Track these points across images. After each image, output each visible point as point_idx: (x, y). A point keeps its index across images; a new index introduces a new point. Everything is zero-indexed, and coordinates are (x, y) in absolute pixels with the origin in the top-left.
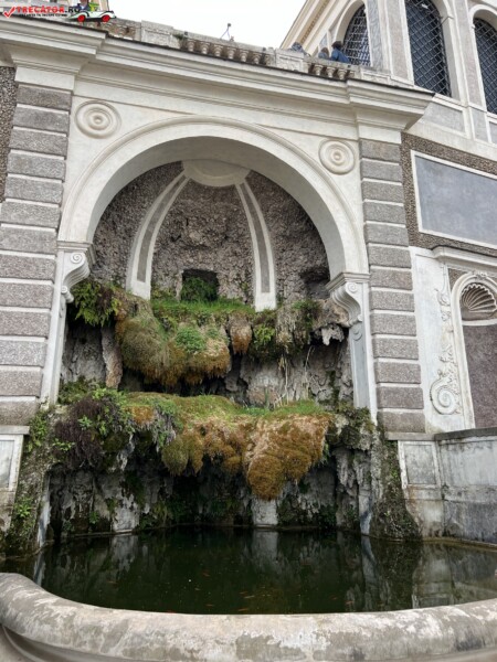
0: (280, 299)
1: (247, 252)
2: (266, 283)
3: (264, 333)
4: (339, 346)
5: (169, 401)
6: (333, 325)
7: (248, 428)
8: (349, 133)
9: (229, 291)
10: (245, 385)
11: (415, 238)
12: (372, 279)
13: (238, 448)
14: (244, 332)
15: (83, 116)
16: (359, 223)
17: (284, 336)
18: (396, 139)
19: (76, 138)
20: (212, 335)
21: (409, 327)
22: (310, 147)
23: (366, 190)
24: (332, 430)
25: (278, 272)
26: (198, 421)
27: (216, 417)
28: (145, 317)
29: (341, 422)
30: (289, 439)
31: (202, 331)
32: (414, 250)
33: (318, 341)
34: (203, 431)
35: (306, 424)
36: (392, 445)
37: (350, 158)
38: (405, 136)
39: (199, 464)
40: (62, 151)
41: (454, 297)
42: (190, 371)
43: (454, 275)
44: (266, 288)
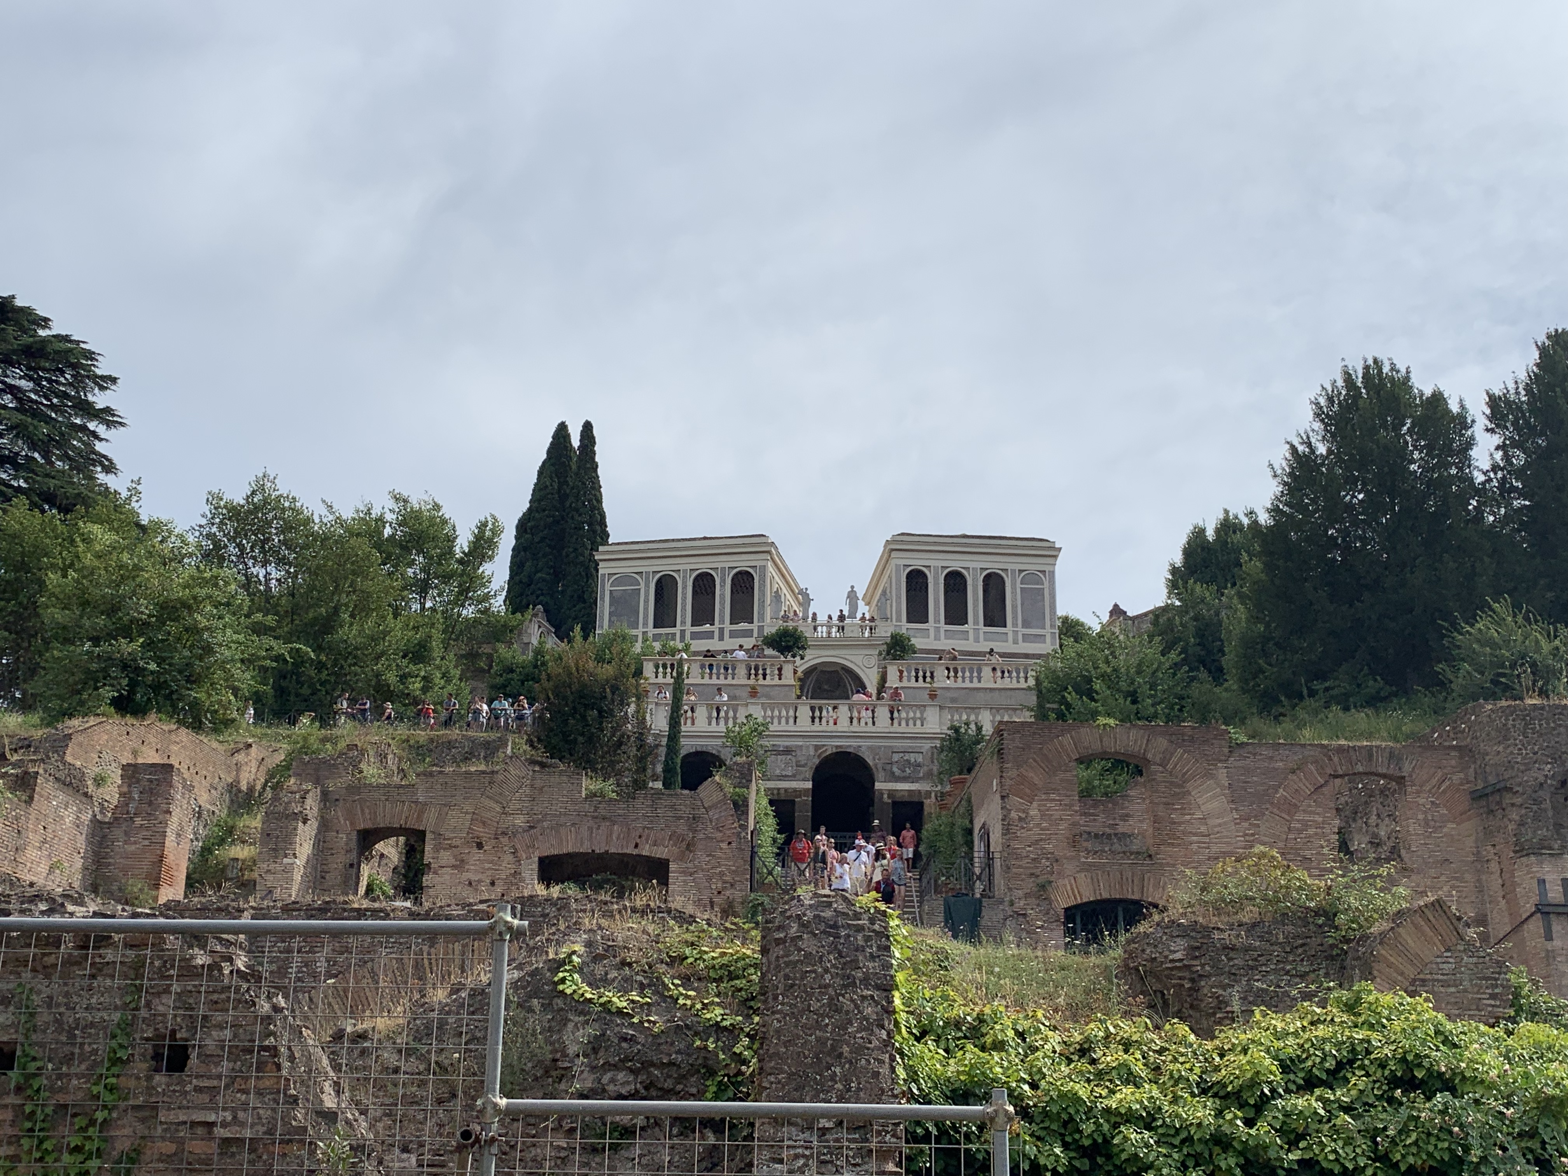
8: (873, 652)
22: (858, 660)
37: (874, 661)
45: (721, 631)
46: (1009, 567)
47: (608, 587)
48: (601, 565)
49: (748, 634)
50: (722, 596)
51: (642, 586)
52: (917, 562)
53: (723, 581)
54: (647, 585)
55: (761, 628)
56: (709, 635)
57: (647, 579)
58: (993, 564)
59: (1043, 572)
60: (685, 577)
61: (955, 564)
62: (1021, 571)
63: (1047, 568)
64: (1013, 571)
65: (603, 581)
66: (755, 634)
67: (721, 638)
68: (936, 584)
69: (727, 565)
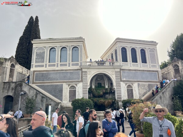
0: (108, 86)
1: (104, 81)
2: (107, 84)
3: (106, 91)
4: (114, 92)
5: (97, 99)
6: (113, 90)
7: (105, 101)
8: (114, 70)
9: (103, 85)
10: (105, 96)
11: (121, 81)
12: (117, 86)
13: (104, 103)
14: (104, 91)
15: (88, 73)
16: (115, 80)
17: (108, 91)
18: (119, 70)
19: (88, 75)
20: (101, 92)
21: (120, 91)
22: (110, 72)
23: (116, 76)
24: (113, 101)
25: (108, 83)
26: (100, 101)
27: (102, 100)
28: (95, 90)
29: (114, 101)
30: (109, 102)
31: (100, 91)
32: (121, 82)
33: (112, 92)
34: (101, 102)
35: (110, 101)
36: (118, 103)
37: (114, 73)
38: (120, 69)
39: (101, 104)
40: (87, 77)
41: (126, 87)
42: (99, 96)
43: (126, 84)
44: (107, 85)
45: (69, 64)
46: (147, 47)
47: (35, 51)
48: (34, 45)
49: (77, 64)
50: (69, 54)
51: (46, 51)
52: (124, 45)
53: (70, 49)
54: (47, 50)
55: (81, 63)
56: (66, 65)
57: (47, 49)
58: (143, 47)
59: (154, 49)
60: (58, 48)
61: (134, 46)
62: (149, 49)
63: (155, 48)
64: (147, 48)
65: (34, 49)
66: (79, 65)
67: (69, 66)
68: (129, 51)
69: (71, 45)
